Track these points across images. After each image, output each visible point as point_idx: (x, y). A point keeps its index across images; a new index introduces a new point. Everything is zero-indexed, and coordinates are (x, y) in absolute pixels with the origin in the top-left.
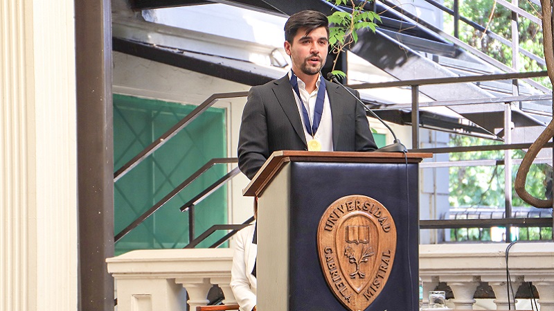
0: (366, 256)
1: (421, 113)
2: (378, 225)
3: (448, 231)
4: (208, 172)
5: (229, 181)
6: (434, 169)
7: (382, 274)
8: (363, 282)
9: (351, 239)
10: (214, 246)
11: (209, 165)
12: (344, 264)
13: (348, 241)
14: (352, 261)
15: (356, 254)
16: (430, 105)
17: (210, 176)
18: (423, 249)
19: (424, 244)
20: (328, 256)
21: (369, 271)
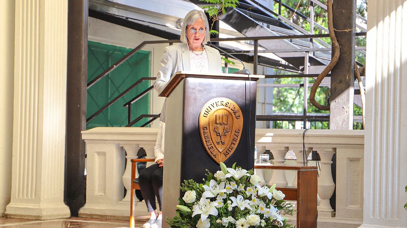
0: (226, 132)
1: (259, 57)
2: (233, 114)
3: (271, 123)
4: (140, 85)
5: (151, 91)
6: (265, 87)
7: (234, 142)
8: (224, 147)
9: (218, 122)
10: (143, 126)
11: (140, 81)
12: (214, 136)
13: (216, 123)
14: (218, 134)
15: (221, 131)
16: (264, 52)
17: (141, 88)
18: (258, 131)
19: (258, 128)
20: (205, 131)
21: (227, 140)
